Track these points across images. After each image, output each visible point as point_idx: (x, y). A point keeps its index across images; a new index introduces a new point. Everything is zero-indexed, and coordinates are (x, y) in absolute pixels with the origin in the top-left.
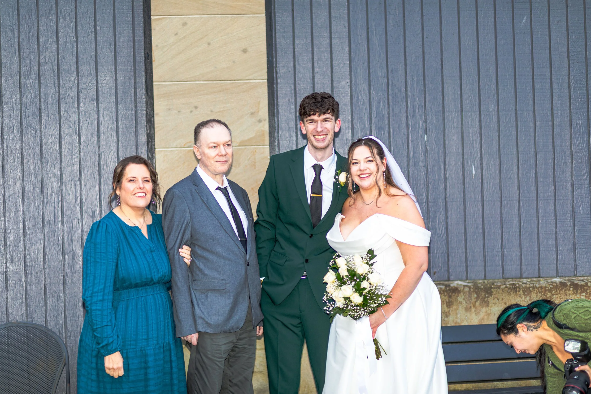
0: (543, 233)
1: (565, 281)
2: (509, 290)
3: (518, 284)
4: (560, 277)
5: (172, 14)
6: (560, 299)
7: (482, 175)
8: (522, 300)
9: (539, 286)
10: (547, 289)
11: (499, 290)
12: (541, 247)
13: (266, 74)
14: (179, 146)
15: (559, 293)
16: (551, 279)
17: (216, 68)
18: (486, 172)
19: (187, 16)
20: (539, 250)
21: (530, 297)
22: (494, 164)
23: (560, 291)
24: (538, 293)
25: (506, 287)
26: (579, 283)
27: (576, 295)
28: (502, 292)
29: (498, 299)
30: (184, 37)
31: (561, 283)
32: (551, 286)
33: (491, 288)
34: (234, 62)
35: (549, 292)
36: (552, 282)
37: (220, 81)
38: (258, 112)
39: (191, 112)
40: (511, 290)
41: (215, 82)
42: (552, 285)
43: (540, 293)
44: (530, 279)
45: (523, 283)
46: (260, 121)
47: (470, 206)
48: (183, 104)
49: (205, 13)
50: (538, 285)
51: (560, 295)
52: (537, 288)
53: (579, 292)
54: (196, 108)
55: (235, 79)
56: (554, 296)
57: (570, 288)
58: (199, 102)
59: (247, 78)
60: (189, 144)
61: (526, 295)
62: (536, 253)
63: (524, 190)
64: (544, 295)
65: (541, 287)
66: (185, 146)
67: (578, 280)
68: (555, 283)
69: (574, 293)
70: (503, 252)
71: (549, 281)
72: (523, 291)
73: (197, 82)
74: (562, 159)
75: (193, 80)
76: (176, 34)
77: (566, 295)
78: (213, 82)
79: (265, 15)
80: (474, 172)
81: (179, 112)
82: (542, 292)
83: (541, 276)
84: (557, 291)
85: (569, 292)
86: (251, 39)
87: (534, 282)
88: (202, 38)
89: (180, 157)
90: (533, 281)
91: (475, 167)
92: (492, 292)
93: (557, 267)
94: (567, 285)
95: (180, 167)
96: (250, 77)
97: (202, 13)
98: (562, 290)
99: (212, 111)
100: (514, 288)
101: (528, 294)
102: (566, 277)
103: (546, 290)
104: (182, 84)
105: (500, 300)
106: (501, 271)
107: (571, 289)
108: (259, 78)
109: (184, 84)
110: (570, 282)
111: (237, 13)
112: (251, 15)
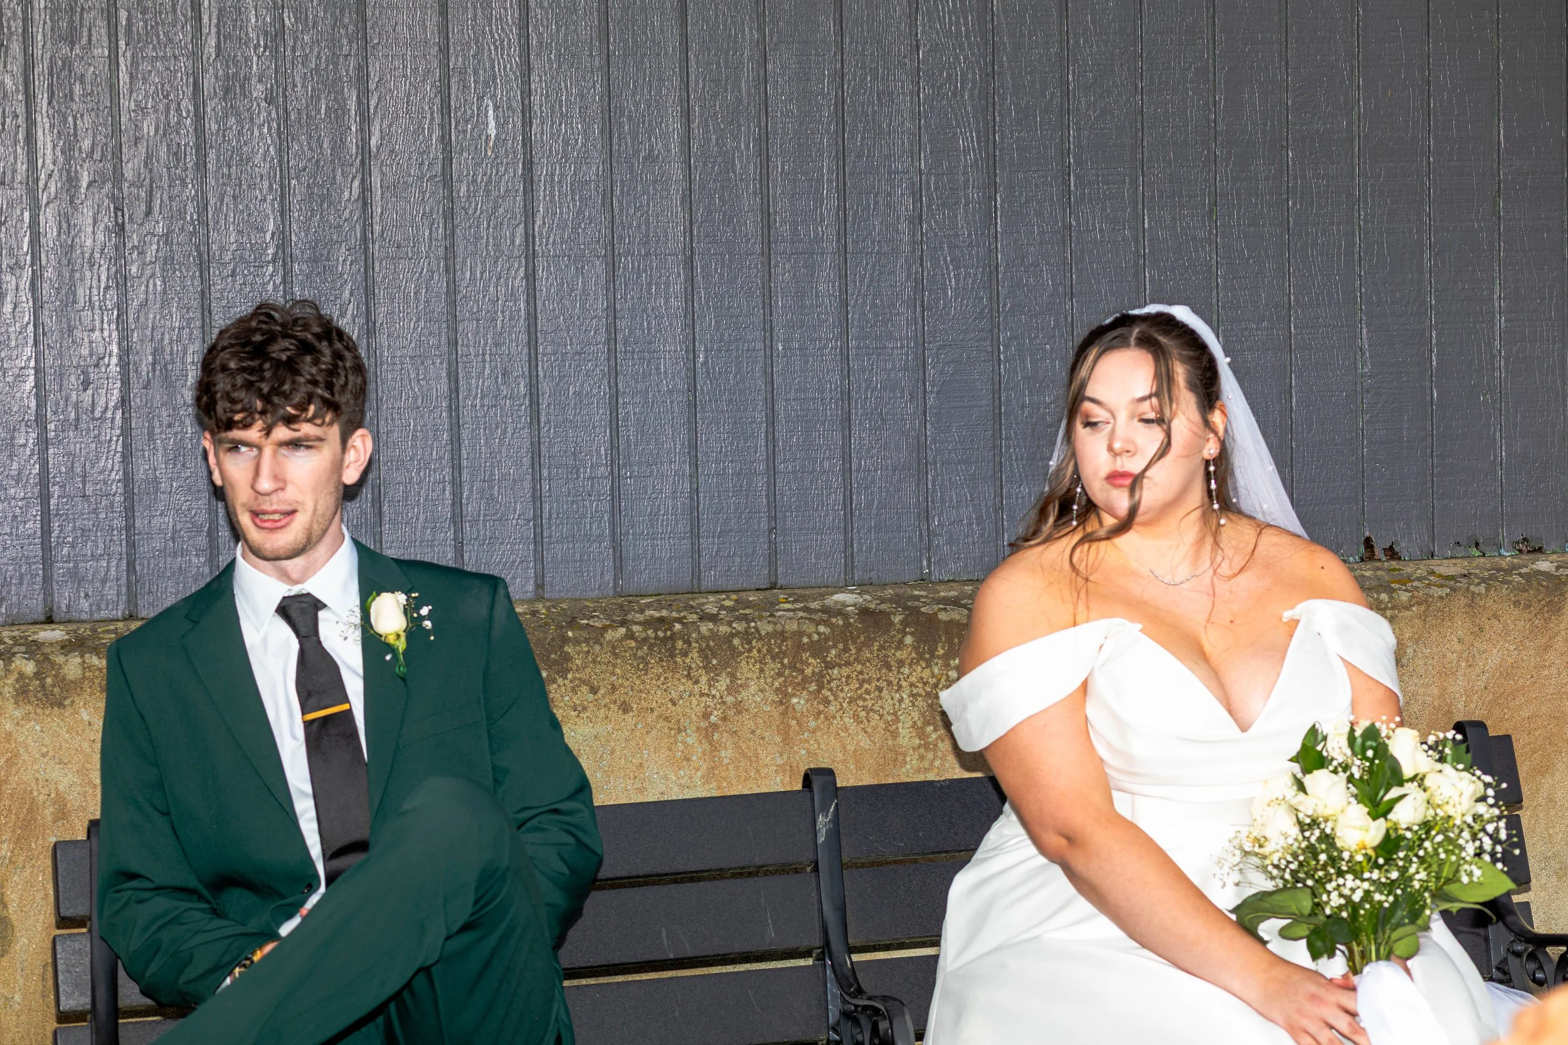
0: (792, 395)
1: (883, 607)
2: (639, 648)
3: (679, 620)
4: (861, 585)
6: (862, 683)
7: (527, 142)
8: (696, 689)
9: (770, 628)
10: (805, 640)
11: (597, 648)
12: (780, 458)
15: (857, 660)
16: (822, 596)
18: (547, 128)
20: (772, 471)
21: (733, 676)
22: (582, 96)
23: (859, 650)
24: (768, 659)
25: (630, 636)
26: (943, 616)
27: (928, 666)
28: (608, 657)
29: (594, 690)
31: (864, 612)
32: (822, 629)
33: (565, 640)
35: (813, 656)
36: (825, 610)
40: (651, 647)
42: (826, 623)
43: (773, 658)
44: (734, 597)
45: (705, 617)
47: (473, 278)
51: (859, 668)
52: (761, 638)
53: (941, 652)
56: (835, 672)
57: (905, 634)
61: (715, 668)
62: (761, 483)
63: (710, 212)
64: (793, 667)
65: (782, 635)
67: (939, 601)
68: (840, 612)
69: (921, 656)
70: (616, 478)
71: (816, 605)
72: (701, 650)
74: (875, 78)
77: (889, 667)
80: (492, 131)
82: (785, 654)
83: (781, 582)
84: (846, 650)
85: (898, 654)
87: (748, 611)
90: (748, 605)
91: (496, 108)
92: (567, 658)
93: (848, 544)
94: (892, 623)
98: (868, 643)
100: (665, 640)
101: (724, 665)
102: (884, 586)
103: (800, 647)
105: (602, 691)
106: (609, 563)
107: (909, 640)
110: (905, 608)
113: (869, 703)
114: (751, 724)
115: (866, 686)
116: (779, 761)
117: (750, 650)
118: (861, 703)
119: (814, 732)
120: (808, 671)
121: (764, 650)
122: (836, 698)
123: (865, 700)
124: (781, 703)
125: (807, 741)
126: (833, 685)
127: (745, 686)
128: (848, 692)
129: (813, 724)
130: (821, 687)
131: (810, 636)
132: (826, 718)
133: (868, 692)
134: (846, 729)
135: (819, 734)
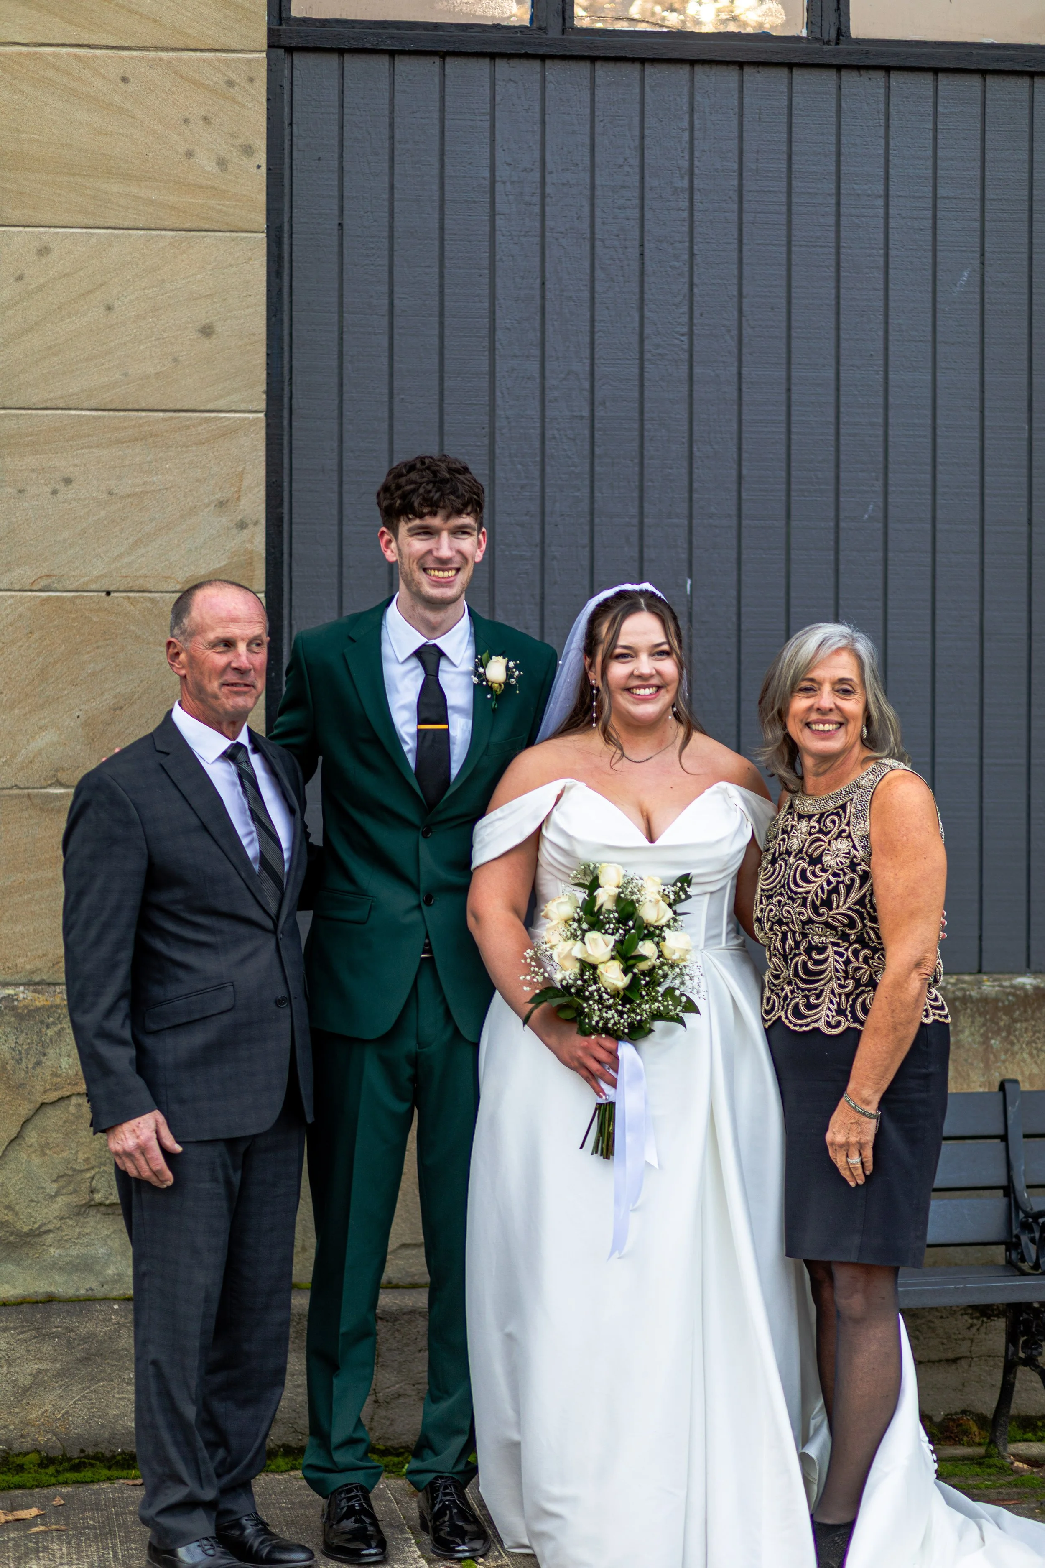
4: (1036, 973)
5: (8, 222)
6: (1034, 1033)
9: (978, 996)
10: (1000, 1004)
13: (264, 396)
14: (17, 587)
15: (1033, 1018)
16: (1011, 979)
17: (126, 375)
19: (52, 230)
23: (1033, 1012)
24: (977, 1015)
30: (41, 288)
31: (1036, 988)
32: (1011, 998)
34: (175, 360)
35: (1005, 1014)
36: (1012, 986)
37: (137, 410)
38: (238, 499)
39: (54, 492)
41: (122, 413)
42: (1014, 995)
43: (980, 1015)
44: (955, 977)
46: (242, 525)
48: (33, 470)
49: (101, 224)
50: (974, 993)
51: (1033, 1023)
52: (972, 1002)
54: (68, 481)
55: (178, 407)
56: (1018, 1025)
58: (76, 465)
59: (208, 407)
60: (44, 583)
64: (992, 1020)
65: (986, 1000)
66: (35, 588)
68: (1023, 988)
71: (1006, 984)
73: (73, 412)
75: (61, 406)
76: (20, 278)
78: (117, 413)
79: (264, 235)
81: (20, 491)
82: (988, 1013)
83: (986, 968)
84: (1025, 1011)
86: (224, 300)
87: (964, 986)
88: (90, 292)
89: (20, 616)
90: (964, 982)
93: (1029, 948)
95: (19, 644)
96: (220, 404)
97: (91, 222)
98: (1039, 1008)
99: (110, 493)
103: (997, 1009)
104: (31, 415)
108: (243, 407)
109: (37, 416)
111: (187, 225)
112: (228, 234)
113: (1039, 1046)
114: (965, 1056)
115: (1037, 1035)
116: (982, 1079)
117: (966, 1009)
118: (1034, 1045)
119: (1004, 1062)
120: (1002, 1024)
121: (975, 1009)
122: (1018, 1041)
123: (1036, 1043)
124: (984, 1043)
125: (999, 1067)
126: (1017, 1033)
127: (962, 1031)
128: (1026, 1037)
129: (1003, 1057)
130: (1009, 1034)
131: (1003, 1002)
132: (1012, 1054)
133: (1038, 1038)
134: (1024, 1061)
135: (1007, 1064)
